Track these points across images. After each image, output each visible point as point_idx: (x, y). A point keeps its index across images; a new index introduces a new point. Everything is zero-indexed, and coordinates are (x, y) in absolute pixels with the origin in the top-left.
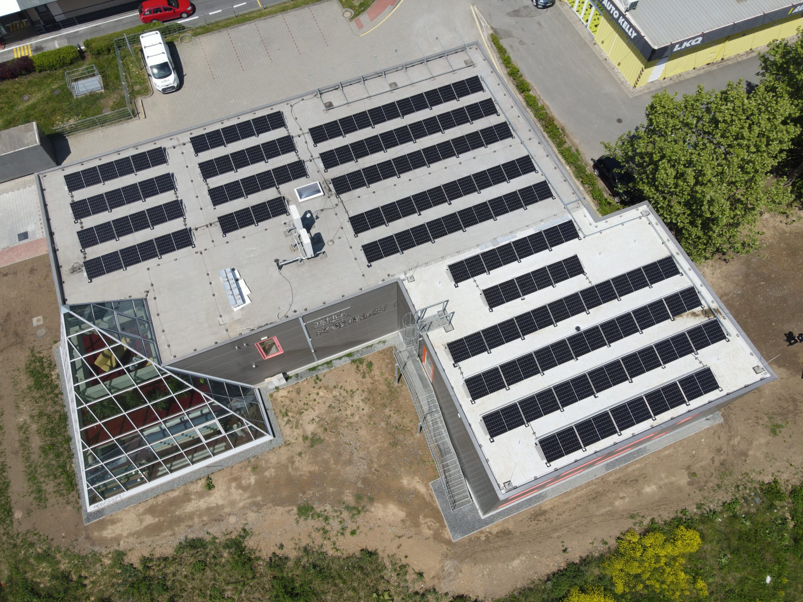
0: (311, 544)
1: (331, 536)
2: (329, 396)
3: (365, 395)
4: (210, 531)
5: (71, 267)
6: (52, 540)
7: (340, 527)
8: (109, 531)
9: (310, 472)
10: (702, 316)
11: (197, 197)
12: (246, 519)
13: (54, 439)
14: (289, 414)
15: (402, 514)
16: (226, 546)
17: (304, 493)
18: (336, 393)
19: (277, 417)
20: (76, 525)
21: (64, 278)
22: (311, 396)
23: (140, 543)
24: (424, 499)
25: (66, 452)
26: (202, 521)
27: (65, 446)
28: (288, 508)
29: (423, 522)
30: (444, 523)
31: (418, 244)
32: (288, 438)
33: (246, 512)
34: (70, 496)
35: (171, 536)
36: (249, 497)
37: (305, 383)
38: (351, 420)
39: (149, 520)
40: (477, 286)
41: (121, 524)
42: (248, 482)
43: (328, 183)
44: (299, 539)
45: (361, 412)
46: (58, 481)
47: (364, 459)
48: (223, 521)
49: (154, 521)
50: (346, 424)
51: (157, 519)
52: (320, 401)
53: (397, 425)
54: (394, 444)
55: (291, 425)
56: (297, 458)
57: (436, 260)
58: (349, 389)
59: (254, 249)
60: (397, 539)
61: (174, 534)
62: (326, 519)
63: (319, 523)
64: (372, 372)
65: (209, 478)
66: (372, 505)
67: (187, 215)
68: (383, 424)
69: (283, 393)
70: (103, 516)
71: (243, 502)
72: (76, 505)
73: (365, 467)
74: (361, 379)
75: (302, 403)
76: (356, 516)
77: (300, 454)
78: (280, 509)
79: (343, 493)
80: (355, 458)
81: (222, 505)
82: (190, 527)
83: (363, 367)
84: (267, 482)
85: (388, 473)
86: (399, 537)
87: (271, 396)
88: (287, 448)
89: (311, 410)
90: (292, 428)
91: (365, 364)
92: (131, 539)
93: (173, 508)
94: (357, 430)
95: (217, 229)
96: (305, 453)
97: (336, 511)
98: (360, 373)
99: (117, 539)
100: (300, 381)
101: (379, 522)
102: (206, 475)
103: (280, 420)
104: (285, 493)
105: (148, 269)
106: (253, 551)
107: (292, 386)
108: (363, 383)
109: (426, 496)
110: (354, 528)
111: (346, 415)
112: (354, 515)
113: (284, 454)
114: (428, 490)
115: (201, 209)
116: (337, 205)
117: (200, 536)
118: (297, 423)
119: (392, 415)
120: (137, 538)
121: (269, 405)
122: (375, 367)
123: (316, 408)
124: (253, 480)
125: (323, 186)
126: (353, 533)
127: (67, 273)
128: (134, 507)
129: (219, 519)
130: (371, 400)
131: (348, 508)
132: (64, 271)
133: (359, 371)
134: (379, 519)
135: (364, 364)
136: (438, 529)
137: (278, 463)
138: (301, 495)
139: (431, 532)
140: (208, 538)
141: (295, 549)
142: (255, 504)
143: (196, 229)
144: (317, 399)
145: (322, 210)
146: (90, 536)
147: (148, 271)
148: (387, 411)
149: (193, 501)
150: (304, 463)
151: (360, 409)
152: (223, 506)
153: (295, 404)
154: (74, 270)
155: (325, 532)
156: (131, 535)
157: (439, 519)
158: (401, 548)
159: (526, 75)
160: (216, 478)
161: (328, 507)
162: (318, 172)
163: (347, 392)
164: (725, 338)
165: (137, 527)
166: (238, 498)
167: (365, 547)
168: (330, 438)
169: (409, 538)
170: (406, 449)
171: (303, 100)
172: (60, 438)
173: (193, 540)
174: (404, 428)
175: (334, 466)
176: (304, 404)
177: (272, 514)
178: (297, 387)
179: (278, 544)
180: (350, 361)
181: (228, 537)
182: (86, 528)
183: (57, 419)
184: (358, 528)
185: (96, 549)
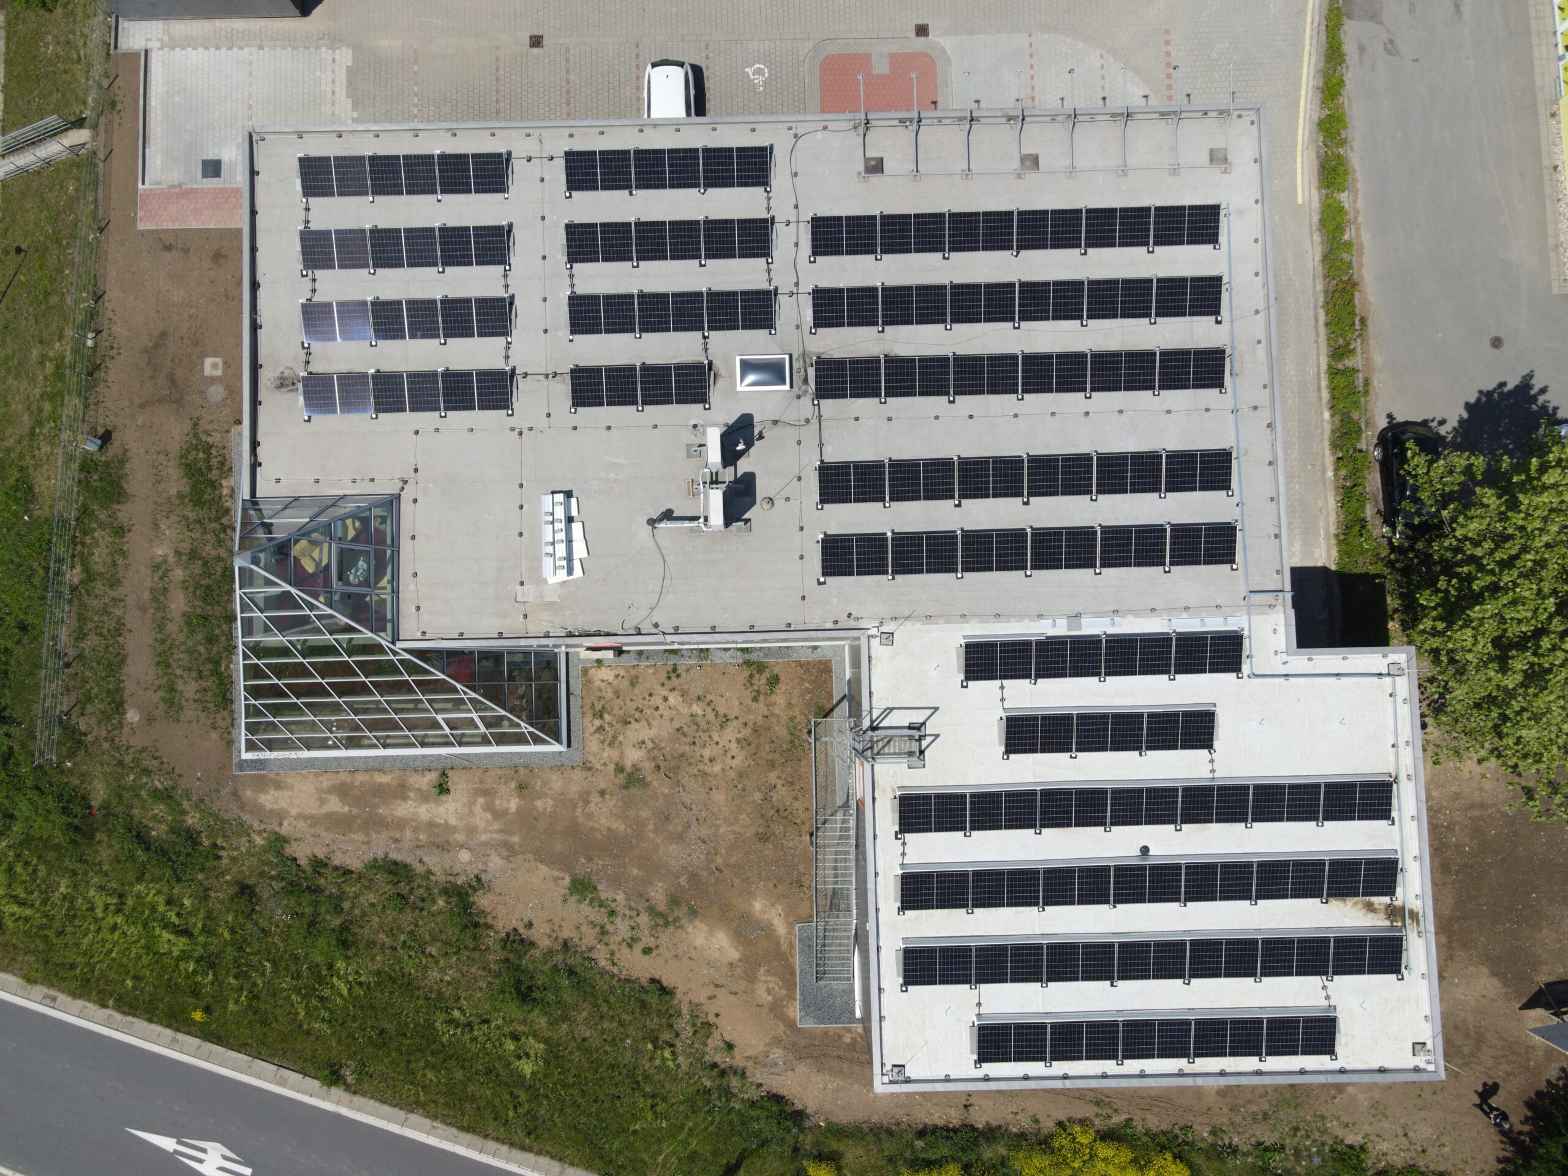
0: (576, 940)
1: (612, 940)
2: (685, 711)
3: (746, 732)
4: (425, 859)
5: (277, 374)
6: (180, 776)
7: (629, 934)
8: (269, 797)
9: (609, 829)
10: (1382, 916)
11: (545, 300)
12: (485, 863)
13: (209, 607)
14: (606, 716)
15: (734, 954)
16: (445, 892)
17: (590, 859)
18: (697, 709)
19: (583, 713)
20: (221, 768)
21: (262, 395)
22: (653, 698)
23: (313, 835)
24: (778, 944)
25: (223, 639)
26: (417, 839)
27: (224, 626)
28: (556, 873)
29: (763, 978)
30: (795, 993)
31: (929, 571)
32: (591, 758)
33: (489, 852)
34: (219, 716)
35: (363, 843)
36: (500, 831)
37: (651, 671)
38: (706, 768)
39: (334, 805)
40: (1003, 700)
41: (289, 793)
42: (505, 805)
43: (808, 361)
44: (560, 926)
45: (728, 760)
46: (204, 684)
47: (704, 842)
48: (448, 852)
49: (341, 810)
50: (695, 772)
51: (347, 809)
52: (665, 714)
53: (781, 806)
54: (763, 838)
55: (602, 738)
56: (595, 798)
57: (948, 618)
58: (722, 710)
59: (621, 461)
60: (712, 987)
61: (369, 842)
62: (612, 913)
63: (600, 916)
64: (773, 696)
65: (444, 774)
66: (691, 921)
67: (516, 336)
68: (757, 796)
69: (606, 674)
70: (264, 769)
71: (488, 835)
72: (225, 735)
73: (703, 857)
74: (749, 702)
75: (634, 705)
76: (659, 929)
77: (602, 793)
78: (544, 870)
79: (651, 884)
80: (691, 834)
81: (455, 827)
82: (396, 841)
83: (761, 681)
84: (536, 819)
85: (736, 881)
86: (717, 986)
87: (585, 671)
88: (584, 773)
89: (645, 723)
90: (602, 742)
91: (767, 674)
92: (301, 824)
93: (376, 800)
94: (711, 789)
95: (563, 390)
96: (611, 795)
97: (631, 909)
98: (751, 689)
99: (280, 815)
100: (643, 664)
101: (693, 953)
102: (441, 766)
103: (586, 721)
104: (558, 847)
105: (417, 432)
106: (483, 913)
107: (626, 668)
108: (749, 710)
109: (782, 942)
110: (652, 944)
111: (702, 756)
112: (657, 925)
113: (577, 781)
114: (789, 933)
115: (546, 331)
116: (808, 421)
117: (408, 861)
118: (615, 737)
119: (779, 786)
120: (310, 826)
121: (576, 686)
122: (781, 688)
123: (655, 723)
124: (513, 804)
125: (795, 365)
126: (647, 951)
127: (269, 383)
128: (316, 774)
129: (444, 847)
130: (753, 746)
131: (651, 910)
132: (266, 377)
133: (752, 685)
134: (695, 948)
135: (764, 675)
136: (782, 1000)
137: (562, 794)
138: (583, 860)
139: (770, 998)
140: (419, 869)
141: (550, 936)
142: (507, 846)
143: (526, 375)
144: (661, 707)
145: (775, 422)
146: (240, 793)
147: (414, 436)
148: (772, 776)
149: (410, 802)
150: (604, 810)
151: (729, 755)
152: (454, 829)
153: (620, 701)
154: (284, 383)
155: (604, 932)
156: (300, 816)
157: (790, 985)
158: (715, 1000)
159: (1355, 144)
160: (455, 779)
161: (620, 897)
162: (798, 327)
163: (717, 716)
164: (1398, 971)
165: (313, 808)
166: (482, 825)
167: (658, 978)
168: (660, 786)
169: (731, 993)
170: (781, 853)
171: (825, 128)
172: (218, 611)
173: (395, 863)
174: (790, 817)
175: (651, 835)
176: (637, 709)
177: (528, 871)
178: (634, 672)
179: (526, 920)
180: (741, 661)
181: (451, 878)
182: (235, 779)
183: (218, 574)
184: (657, 947)
185: (246, 817)
